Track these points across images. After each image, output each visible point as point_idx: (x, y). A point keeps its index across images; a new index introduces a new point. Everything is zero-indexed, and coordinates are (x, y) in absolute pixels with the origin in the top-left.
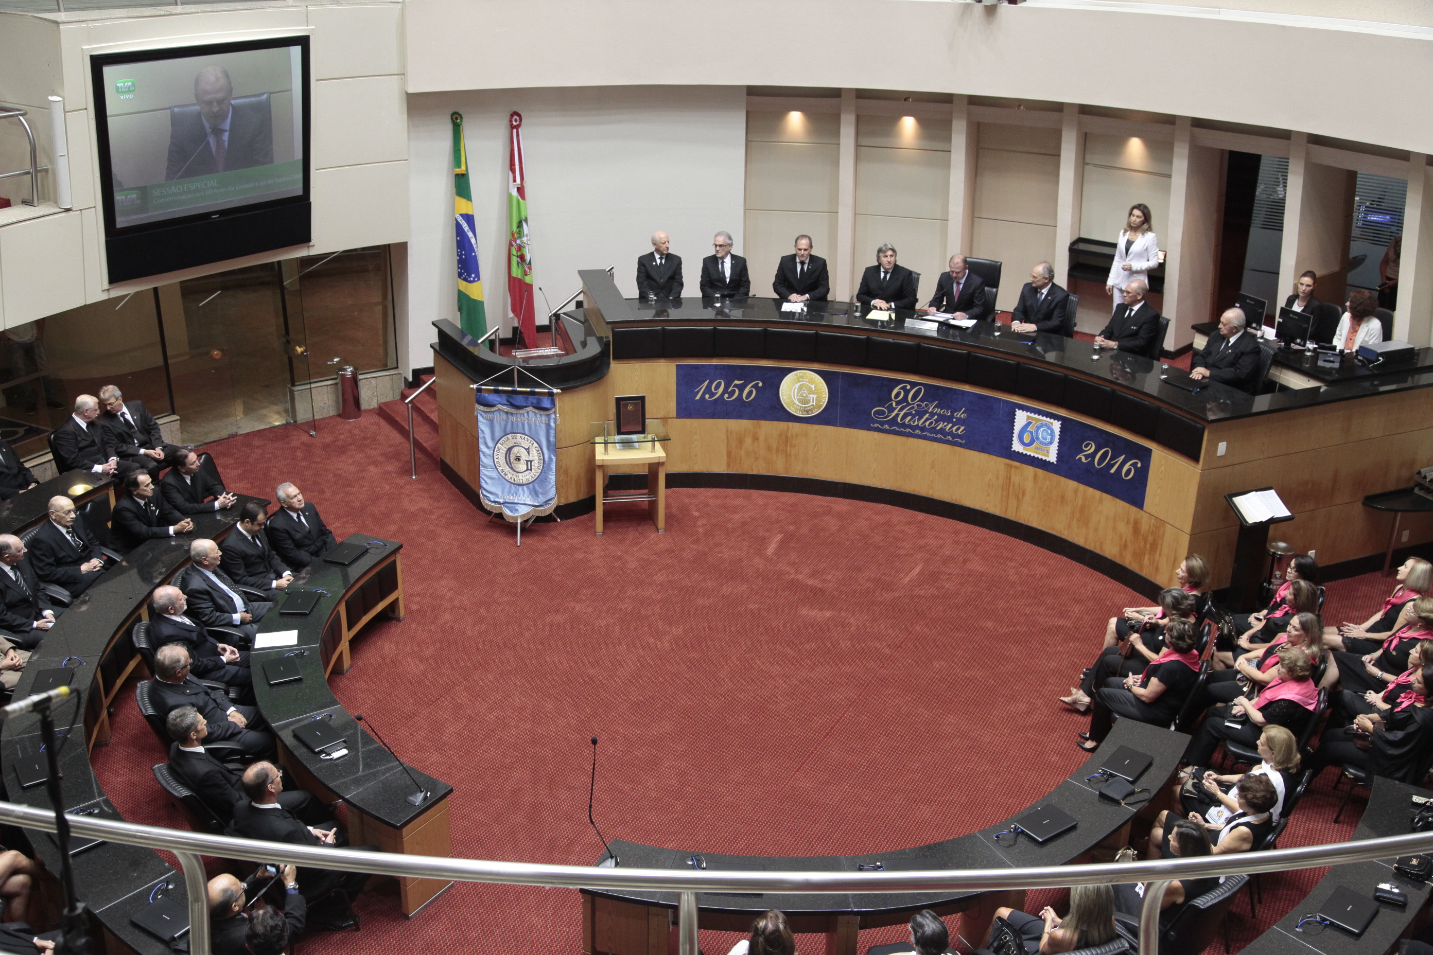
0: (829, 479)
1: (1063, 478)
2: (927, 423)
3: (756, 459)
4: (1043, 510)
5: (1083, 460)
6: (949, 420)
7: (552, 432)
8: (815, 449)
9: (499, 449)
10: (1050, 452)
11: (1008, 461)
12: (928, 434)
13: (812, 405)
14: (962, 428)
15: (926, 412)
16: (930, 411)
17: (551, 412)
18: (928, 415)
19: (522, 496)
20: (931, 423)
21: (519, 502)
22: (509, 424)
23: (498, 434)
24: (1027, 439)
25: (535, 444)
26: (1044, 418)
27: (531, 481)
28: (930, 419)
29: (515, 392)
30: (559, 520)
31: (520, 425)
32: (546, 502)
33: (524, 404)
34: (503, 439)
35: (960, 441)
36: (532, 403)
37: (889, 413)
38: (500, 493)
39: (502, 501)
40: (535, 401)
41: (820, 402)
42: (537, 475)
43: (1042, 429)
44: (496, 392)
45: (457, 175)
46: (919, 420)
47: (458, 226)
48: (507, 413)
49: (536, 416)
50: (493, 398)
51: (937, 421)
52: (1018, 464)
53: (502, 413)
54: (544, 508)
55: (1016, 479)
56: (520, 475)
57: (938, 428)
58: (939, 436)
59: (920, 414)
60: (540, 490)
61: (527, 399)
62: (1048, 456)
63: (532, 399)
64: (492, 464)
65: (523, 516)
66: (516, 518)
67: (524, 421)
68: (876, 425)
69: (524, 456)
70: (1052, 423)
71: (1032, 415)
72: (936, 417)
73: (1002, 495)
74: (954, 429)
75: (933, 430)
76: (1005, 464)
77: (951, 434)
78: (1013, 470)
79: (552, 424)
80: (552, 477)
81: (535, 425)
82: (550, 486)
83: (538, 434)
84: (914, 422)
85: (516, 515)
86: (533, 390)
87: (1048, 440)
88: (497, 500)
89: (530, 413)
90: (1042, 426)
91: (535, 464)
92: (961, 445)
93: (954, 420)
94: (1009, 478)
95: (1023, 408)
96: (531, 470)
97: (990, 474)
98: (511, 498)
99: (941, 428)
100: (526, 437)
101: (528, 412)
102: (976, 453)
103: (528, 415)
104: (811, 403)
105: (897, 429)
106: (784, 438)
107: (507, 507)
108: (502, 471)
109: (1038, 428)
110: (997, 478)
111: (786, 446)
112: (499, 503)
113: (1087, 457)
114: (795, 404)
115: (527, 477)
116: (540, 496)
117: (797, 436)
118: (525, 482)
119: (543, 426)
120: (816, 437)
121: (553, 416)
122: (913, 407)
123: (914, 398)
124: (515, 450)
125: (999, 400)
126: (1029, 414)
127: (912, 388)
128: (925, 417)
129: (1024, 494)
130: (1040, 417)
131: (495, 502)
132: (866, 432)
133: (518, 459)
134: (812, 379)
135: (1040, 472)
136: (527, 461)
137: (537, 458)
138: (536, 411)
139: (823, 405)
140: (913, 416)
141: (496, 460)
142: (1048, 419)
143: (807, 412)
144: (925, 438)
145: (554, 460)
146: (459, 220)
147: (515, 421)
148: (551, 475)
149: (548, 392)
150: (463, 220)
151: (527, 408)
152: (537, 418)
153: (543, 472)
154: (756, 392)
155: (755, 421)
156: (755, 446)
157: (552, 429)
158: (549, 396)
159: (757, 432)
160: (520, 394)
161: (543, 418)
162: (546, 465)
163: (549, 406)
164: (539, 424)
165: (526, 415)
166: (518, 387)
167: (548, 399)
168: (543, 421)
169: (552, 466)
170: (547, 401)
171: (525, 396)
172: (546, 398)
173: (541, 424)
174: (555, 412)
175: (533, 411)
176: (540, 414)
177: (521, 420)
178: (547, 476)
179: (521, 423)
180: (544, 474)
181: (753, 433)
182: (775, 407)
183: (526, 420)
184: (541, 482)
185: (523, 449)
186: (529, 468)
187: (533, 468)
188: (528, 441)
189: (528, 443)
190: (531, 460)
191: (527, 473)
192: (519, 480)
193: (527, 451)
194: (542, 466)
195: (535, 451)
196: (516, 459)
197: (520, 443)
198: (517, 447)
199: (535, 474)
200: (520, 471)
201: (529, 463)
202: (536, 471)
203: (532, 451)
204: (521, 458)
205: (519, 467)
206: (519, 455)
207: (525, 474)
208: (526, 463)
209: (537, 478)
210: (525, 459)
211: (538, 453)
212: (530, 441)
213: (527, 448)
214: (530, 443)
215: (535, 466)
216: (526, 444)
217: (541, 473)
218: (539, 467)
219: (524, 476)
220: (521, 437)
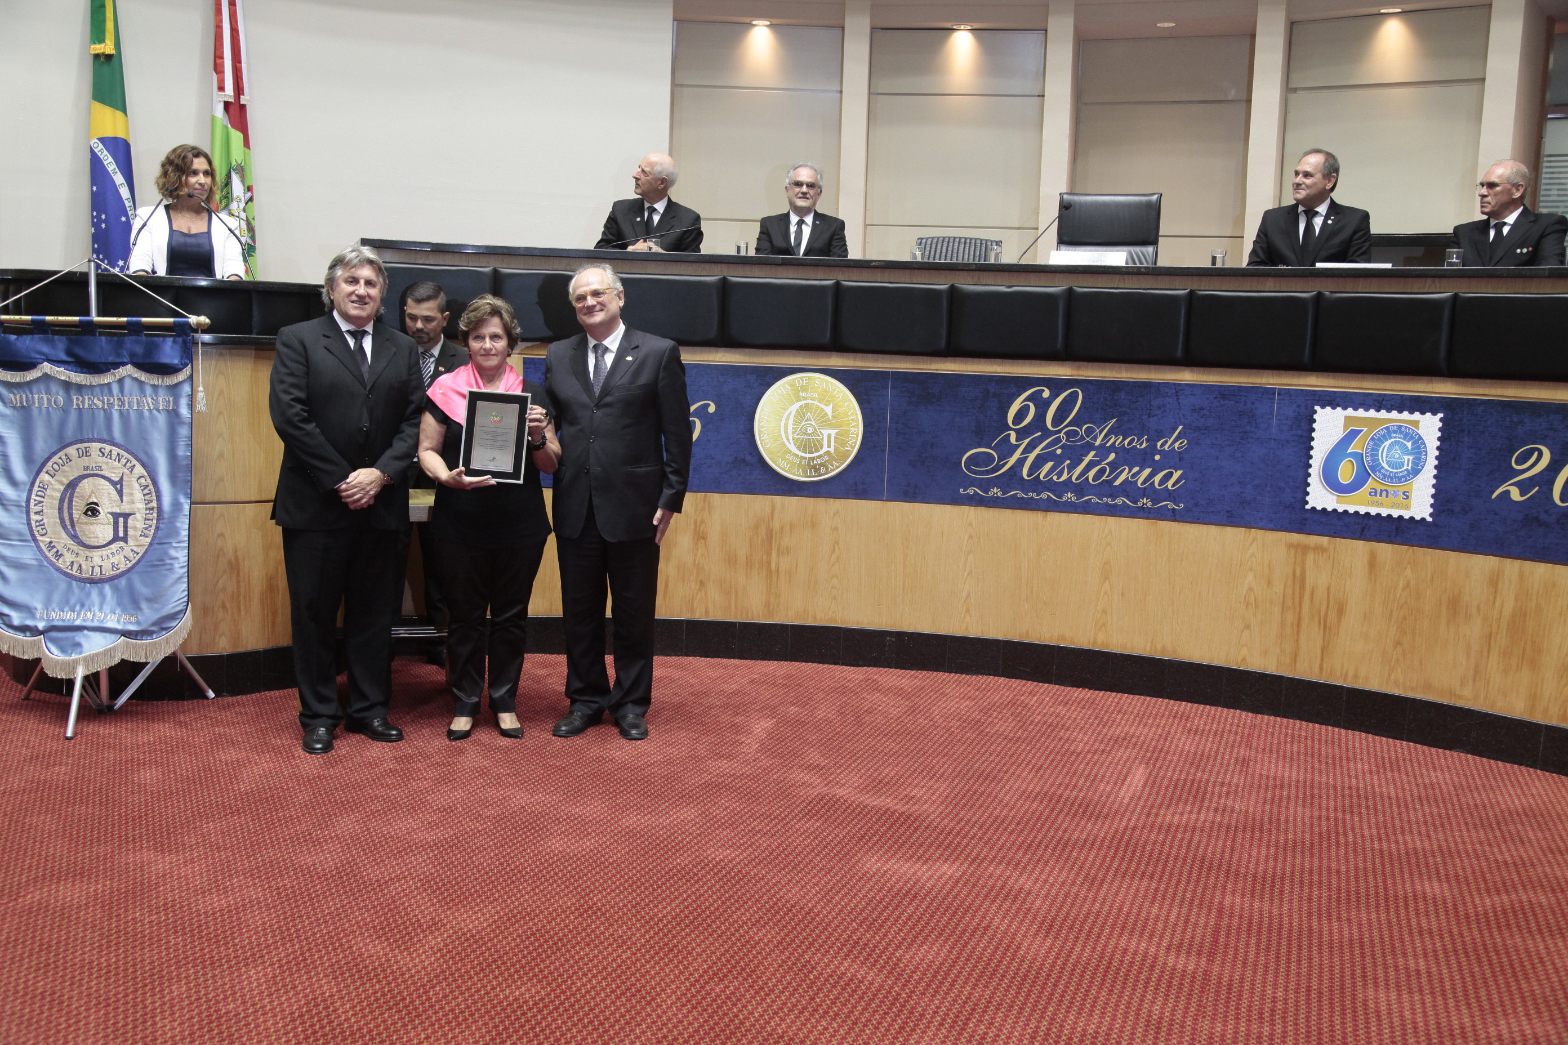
0: (865, 626)
1: (1453, 554)
2: (1091, 474)
3: (702, 584)
4: (1398, 643)
5: (1515, 495)
6: (1144, 458)
7: (184, 431)
8: (834, 557)
9: (43, 488)
10: (1414, 495)
11: (1296, 538)
12: (1095, 500)
13: (828, 453)
14: (1177, 475)
15: (1090, 447)
16: (1097, 443)
17: (181, 376)
18: (1093, 453)
19: (96, 609)
20: (1102, 471)
21: (89, 624)
22: (73, 416)
23: (41, 445)
24: (1345, 473)
25: (139, 470)
26: (1394, 414)
27: (123, 568)
28: (1098, 463)
29: (90, 328)
30: (211, 694)
31: (101, 416)
32: (163, 624)
33: (111, 359)
34: (55, 459)
35: (1171, 505)
36: (133, 355)
37: (1000, 460)
38: (38, 605)
39: (41, 625)
40: (139, 350)
41: (844, 444)
42: (141, 551)
43: (1387, 443)
44: (40, 328)
45: (97, 56)
46: (1071, 468)
47: (95, 161)
48: (67, 385)
49: (142, 391)
50: (26, 344)
51: (1114, 466)
52: (1324, 540)
53: (54, 388)
54: (156, 639)
55: (1318, 577)
56: (96, 554)
57: (1117, 483)
58: (1119, 501)
59: (1075, 454)
60: (144, 590)
61: (120, 345)
62: (1407, 507)
63: (133, 345)
64: (24, 529)
65: (92, 659)
66: (73, 665)
67: (111, 405)
68: (971, 491)
69: (108, 502)
70: (1416, 423)
71: (1361, 413)
72: (1112, 456)
73: (1283, 624)
74: (1157, 479)
75: (1107, 488)
76: (1290, 546)
77: (1148, 491)
78: (1310, 557)
79: (184, 411)
80: (180, 555)
81: (140, 413)
82: (176, 576)
83: (145, 439)
84: (1060, 475)
85: (74, 656)
86: (134, 319)
87: (1407, 466)
88: (29, 622)
89: (128, 382)
90: (1388, 433)
91: (137, 523)
92: (1174, 516)
93: (1157, 457)
94: (1299, 580)
95: (1332, 400)
96: (125, 539)
97: (1250, 576)
98: (69, 617)
99: (1126, 480)
100: (115, 451)
101: (121, 381)
102: (1214, 530)
103: (122, 390)
104: (825, 449)
105: (1021, 494)
106: (762, 531)
107: (53, 641)
108: (50, 546)
109: (1377, 442)
110: (1269, 583)
111: (769, 554)
112: (34, 631)
113: (1524, 487)
114: (790, 452)
115: (115, 560)
116: (144, 605)
117: (792, 527)
118: (108, 572)
119: (162, 419)
120: (836, 529)
121: (187, 388)
122: (1058, 440)
123: (1058, 419)
124: (86, 485)
125: (1268, 392)
126: (1350, 412)
127: (1054, 396)
128: (1087, 460)
129: (1341, 611)
130: (1383, 414)
131: (23, 629)
132: (948, 508)
133: (92, 510)
134: (827, 391)
135: (1385, 550)
136: (116, 516)
137: (141, 506)
138: (142, 376)
139: (850, 452)
140: (1058, 460)
141: (34, 517)
142: (1406, 415)
143: (816, 469)
144: (1086, 509)
145: (186, 507)
146: (96, 150)
147: (86, 406)
148: (175, 547)
149: (174, 322)
150: (106, 152)
151: (120, 369)
152: (145, 396)
153: (157, 541)
154: (703, 427)
155: (699, 494)
156: (699, 553)
157: (182, 423)
158: (178, 336)
159: (703, 521)
160: (101, 334)
161: (161, 392)
162: (165, 521)
163: (176, 361)
164: (150, 410)
165: (115, 388)
166: (99, 315)
167: (174, 342)
168: (161, 399)
169: (178, 524)
170: (172, 347)
171: (115, 338)
172: (169, 341)
173: (155, 412)
174: (191, 378)
175: (135, 376)
176: (152, 383)
177: (103, 403)
178: (166, 554)
179: (102, 412)
180: (157, 546)
181: (695, 522)
182: (744, 460)
183: (116, 402)
184: (149, 569)
185: (107, 483)
186: (121, 534)
187: (130, 532)
188: (119, 461)
189: (119, 465)
190: (127, 511)
191: (114, 547)
192: (93, 567)
193: (116, 489)
194: (153, 527)
195: (137, 486)
196: (87, 510)
197: (100, 468)
198: (90, 479)
199: (135, 549)
200: (97, 544)
201: (121, 520)
202: (137, 540)
203: (131, 486)
204: (100, 509)
205: (93, 533)
206: (95, 500)
207: (110, 551)
208: (112, 520)
209: (138, 557)
210: (110, 510)
211: (146, 491)
212: (124, 461)
213: (117, 479)
214: (125, 465)
215: (135, 528)
216: (114, 468)
217: (151, 544)
218: (146, 529)
219: (105, 557)
220: (100, 450)
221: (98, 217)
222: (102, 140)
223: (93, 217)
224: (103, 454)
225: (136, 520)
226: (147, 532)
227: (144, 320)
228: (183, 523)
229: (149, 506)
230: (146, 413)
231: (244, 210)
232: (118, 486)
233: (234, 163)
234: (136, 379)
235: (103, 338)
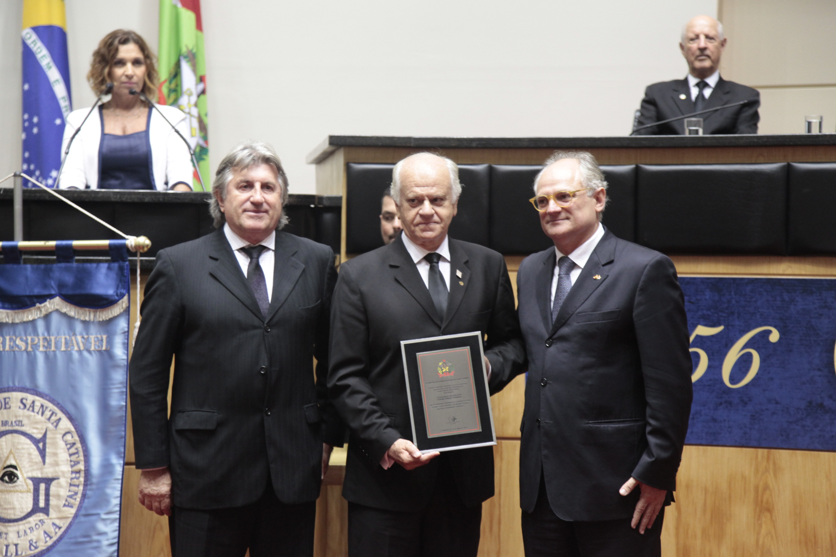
7: (118, 376)
17: (117, 310)
25: (66, 424)
27: (42, 546)
29: (14, 254)
31: (23, 360)
33: (37, 291)
36: (61, 285)
40: (69, 279)
42: (64, 524)
47: (27, 56)
49: (72, 329)
56: (12, 529)
61: (47, 273)
63: (63, 273)
67: (35, 346)
69: (28, 465)
79: (119, 352)
80: (109, 530)
81: (68, 355)
82: (103, 555)
86: (65, 242)
89: (55, 319)
91: (60, 490)
96: (46, 510)
100: (39, 401)
101: (47, 317)
103: (48, 328)
115: (33, 536)
118: (25, 552)
119: (93, 361)
121: (122, 324)
124: (3, 444)
133: (9, 475)
137: (66, 468)
138: (72, 311)
145: (119, 469)
146: (29, 42)
147: (7, 348)
148: (104, 520)
149: (110, 246)
150: (39, 44)
151: (47, 303)
152: (75, 334)
153: (83, 512)
154: (763, 361)
155: (760, 451)
156: (763, 531)
157: (116, 366)
158: (113, 260)
159: (766, 487)
160: (26, 262)
161: (93, 329)
162: (94, 487)
163: (111, 292)
164: (80, 352)
165: (41, 326)
166: (25, 239)
167: (109, 268)
168: (92, 338)
169: (109, 491)
170: (107, 275)
171: (42, 266)
172: (104, 266)
173: (86, 354)
174: (127, 311)
175: (64, 310)
176: (82, 318)
177: (27, 344)
178: (93, 527)
179: (25, 355)
180: (82, 519)
181: (756, 488)
182: (821, 406)
183: (41, 343)
184: (73, 548)
185: (28, 441)
186: (42, 504)
187: (53, 502)
188: (43, 414)
189: (43, 419)
190: (50, 476)
191: (33, 520)
192: (7, 546)
193: (38, 448)
194: (80, 495)
195: (62, 444)
196: (4, 475)
197: (20, 424)
198: (9, 436)
199: (57, 522)
200: (13, 517)
201: (42, 486)
202: (60, 511)
203: (55, 444)
204: (18, 473)
205: (9, 503)
206: (13, 463)
207: (28, 526)
208: (31, 487)
209: (60, 533)
210: (30, 475)
211: (73, 450)
212: (48, 413)
213: (39, 436)
214: (49, 419)
215: (58, 496)
216: (36, 423)
217: (76, 516)
218: (71, 497)
219: (21, 533)
220: (21, 401)
221: (30, 120)
222: (36, 29)
223: (24, 121)
224: (25, 406)
225: (60, 486)
226: (71, 501)
227: (76, 243)
228: (114, 488)
229: (76, 468)
230: (76, 355)
231: (196, 105)
232: (41, 445)
233: (184, 50)
234: (65, 315)
235: (29, 266)
